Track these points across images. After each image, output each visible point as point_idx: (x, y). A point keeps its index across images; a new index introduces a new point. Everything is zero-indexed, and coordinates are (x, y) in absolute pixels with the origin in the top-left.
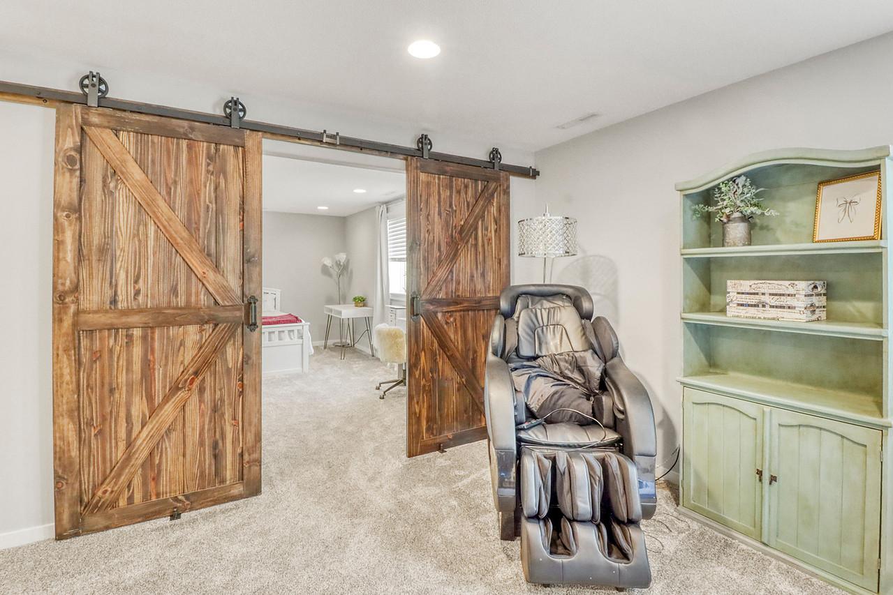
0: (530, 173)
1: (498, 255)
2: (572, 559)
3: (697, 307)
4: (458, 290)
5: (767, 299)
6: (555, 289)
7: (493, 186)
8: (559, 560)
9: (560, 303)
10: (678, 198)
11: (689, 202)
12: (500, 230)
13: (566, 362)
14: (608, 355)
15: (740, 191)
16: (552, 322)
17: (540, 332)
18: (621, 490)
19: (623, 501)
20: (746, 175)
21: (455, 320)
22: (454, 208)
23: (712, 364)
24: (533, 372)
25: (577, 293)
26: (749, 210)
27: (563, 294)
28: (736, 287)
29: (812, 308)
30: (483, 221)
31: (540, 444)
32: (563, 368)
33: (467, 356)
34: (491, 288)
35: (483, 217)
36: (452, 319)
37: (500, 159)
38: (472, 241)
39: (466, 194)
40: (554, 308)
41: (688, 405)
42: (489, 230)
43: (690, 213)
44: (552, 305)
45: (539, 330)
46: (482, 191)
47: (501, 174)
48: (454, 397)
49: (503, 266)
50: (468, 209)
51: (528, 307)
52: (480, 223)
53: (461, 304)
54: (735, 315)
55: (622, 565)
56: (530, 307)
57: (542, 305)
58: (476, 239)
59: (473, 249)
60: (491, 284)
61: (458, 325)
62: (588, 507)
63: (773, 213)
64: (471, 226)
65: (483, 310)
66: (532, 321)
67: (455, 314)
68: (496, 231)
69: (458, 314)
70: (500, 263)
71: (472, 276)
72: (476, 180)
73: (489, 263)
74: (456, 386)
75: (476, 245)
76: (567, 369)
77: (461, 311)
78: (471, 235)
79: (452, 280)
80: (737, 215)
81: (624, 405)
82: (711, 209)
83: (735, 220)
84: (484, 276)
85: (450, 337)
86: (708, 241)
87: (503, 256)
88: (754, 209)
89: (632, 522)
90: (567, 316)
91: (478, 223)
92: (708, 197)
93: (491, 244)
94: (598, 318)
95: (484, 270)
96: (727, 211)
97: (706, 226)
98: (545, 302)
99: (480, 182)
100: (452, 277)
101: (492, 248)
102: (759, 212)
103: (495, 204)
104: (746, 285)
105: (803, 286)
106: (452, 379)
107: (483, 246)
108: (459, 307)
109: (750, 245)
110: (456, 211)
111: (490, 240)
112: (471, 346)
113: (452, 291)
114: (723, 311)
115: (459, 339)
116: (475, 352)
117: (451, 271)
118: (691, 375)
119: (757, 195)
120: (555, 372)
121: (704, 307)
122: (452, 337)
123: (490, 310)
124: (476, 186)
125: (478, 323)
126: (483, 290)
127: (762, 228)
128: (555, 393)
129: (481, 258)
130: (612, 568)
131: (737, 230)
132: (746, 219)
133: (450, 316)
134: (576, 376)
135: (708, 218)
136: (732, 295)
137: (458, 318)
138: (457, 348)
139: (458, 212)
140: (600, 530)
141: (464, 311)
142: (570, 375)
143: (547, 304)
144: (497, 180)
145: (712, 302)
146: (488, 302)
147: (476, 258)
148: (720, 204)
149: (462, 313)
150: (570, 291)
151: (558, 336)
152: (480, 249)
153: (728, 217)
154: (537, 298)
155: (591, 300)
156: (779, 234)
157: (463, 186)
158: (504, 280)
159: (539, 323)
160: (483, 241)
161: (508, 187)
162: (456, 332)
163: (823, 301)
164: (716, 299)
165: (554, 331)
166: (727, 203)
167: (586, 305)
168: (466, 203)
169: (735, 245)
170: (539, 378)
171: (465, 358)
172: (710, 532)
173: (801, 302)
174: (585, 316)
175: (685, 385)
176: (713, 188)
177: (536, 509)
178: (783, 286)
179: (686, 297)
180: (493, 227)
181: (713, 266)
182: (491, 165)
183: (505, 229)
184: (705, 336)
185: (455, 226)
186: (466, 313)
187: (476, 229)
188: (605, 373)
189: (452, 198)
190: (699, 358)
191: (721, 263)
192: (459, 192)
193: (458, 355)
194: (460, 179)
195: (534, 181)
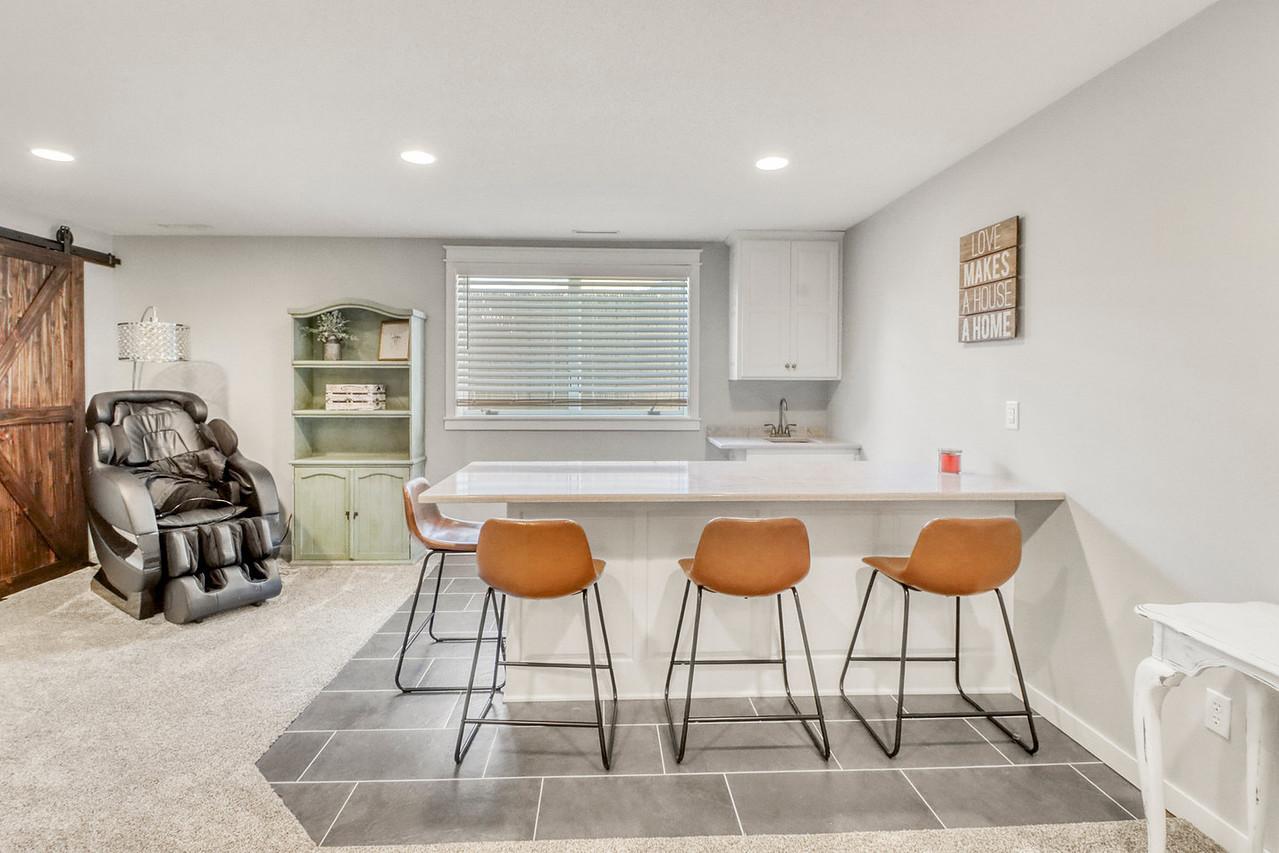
0: (108, 260)
1: (70, 356)
2: (225, 590)
3: (303, 406)
4: (16, 399)
5: (351, 397)
6: (160, 395)
7: (61, 274)
8: (214, 594)
9: (168, 409)
10: (290, 320)
11: (298, 324)
12: (71, 326)
13: (186, 461)
14: (229, 449)
15: (335, 321)
16: (161, 427)
17: (149, 439)
18: (256, 537)
19: (258, 544)
20: (339, 310)
21: (12, 436)
22: (10, 296)
23: (314, 448)
24: (152, 475)
25: (187, 399)
26: (341, 335)
27: (170, 400)
28: (332, 389)
29: (377, 402)
30: (49, 314)
31: (179, 527)
32: (182, 468)
33: (30, 482)
34: (60, 396)
35: (48, 309)
36: (7, 436)
37: (71, 241)
38: (33, 338)
39: (25, 279)
40: (163, 414)
41: (299, 481)
42: (57, 324)
43: (298, 332)
44: (159, 412)
45: (148, 437)
46: (48, 278)
47: (73, 259)
48: (12, 532)
49: (76, 371)
50: (28, 298)
51: (130, 414)
52: (45, 316)
53: (19, 416)
54: (332, 409)
55: (262, 583)
56: (132, 413)
57: (147, 412)
58: (39, 335)
59: (35, 350)
60: (60, 392)
61: (17, 442)
62: (233, 554)
63: (356, 339)
64: (34, 320)
65: (50, 423)
66: (138, 428)
67: (10, 428)
68: (65, 327)
69: (15, 429)
70: (71, 365)
71: (35, 382)
72: (39, 263)
73: (56, 365)
74: (14, 518)
75: (39, 344)
76: (187, 468)
77: (19, 425)
78: (33, 330)
79: (7, 386)
80: (333, 338)
81: (252, 483)
82: (315, 331)
83: (331, 341)
84: (51, 383)
85: (5, 458)
86: (311, 355)
87: (76, 359)
88: (344, 335)
89: (266, 556)
90: (179, 422)
91: (42, 316)
92: (311, 322)
93: (60, 342)
94: (214, 421)
95: (50, 375)
96: (326, 334)
97: (309, 342)
98: (150, 409)
99: (44, 266)
100: (7, 382)
101: (60, 347)
102: (347, 337)
103: (64, 294)
104: (339, 388)
105: (372, 388)
106: (9, 510)
107: (49, 345)
108: (18, 420)
109: (341, 360)
110: (11, 299)
111: (58, 337)
112: (34, 468)
113: (7, 401)
114: (323, 407)
115: (18, 460)
116: (40, 474)
117: (6, 376)
118: (300, 458)
119: (345, 325)
120: (174, 473)
121: (309, 405)
122: (8, 457)
123: (58, 422)
124: (40, 271)
125: (43, 439)
126: (49, 398)
127: (349, 347)
128: (180, 488)
129: (46, 359)
130: (255, 586)
131: (332, 349)
132: (338, 341)
133: (6, 432)
134: (198, 473)
135: (311, 337)
136: (330, 396)
137: (16, 435)
138: (15, 472)
139: (14, 301)
140: (244, 569)
141: (24, 424)
142: (191, 473)
143: (151, 410)
144: (68, 265)
145: (314, 402)
146: (55, 414)
147: (40, 362)
148: (321, 328)
149: (21, 427)
150: (178, 397)
151: (171, 441)
152: (45, 348)
153: (326, 338)
154: (139, 405)
155: (204, 404)
156: (360, 354)
157: (21, 269)
158: (77, 386)
159: (146, 429)
160: (48, 338)
161: (82, 275)
162: (13, 451)
163: (383, 397)
164: (317, 399)
165: (165, 437)
166: (325, 329)
167: (199, 410)
168: (25, 291)
169: (332, 360)
170: (158, 480)
171: (27, 483)
172: (315, 568)
173: (370, 398)
174: (199, 420)
175: (295, 465)
176: (316, 317)
177: (189, 566)
178: (360, 388)
179: (296, 399)
180: (62, 322)
181: (315, 375)
182: (58, 247)
183: (77, 326)
184: (309, 427)
185: (11, 319)
186: (27, 427)
187: (40, 324)
188: (229, 465)
189: (6, 283)
190: (305, 445)
191: (321, 372)
192: (15, 276)
193: (17, 480)
194: (17, 260)
195: (112, 269)
